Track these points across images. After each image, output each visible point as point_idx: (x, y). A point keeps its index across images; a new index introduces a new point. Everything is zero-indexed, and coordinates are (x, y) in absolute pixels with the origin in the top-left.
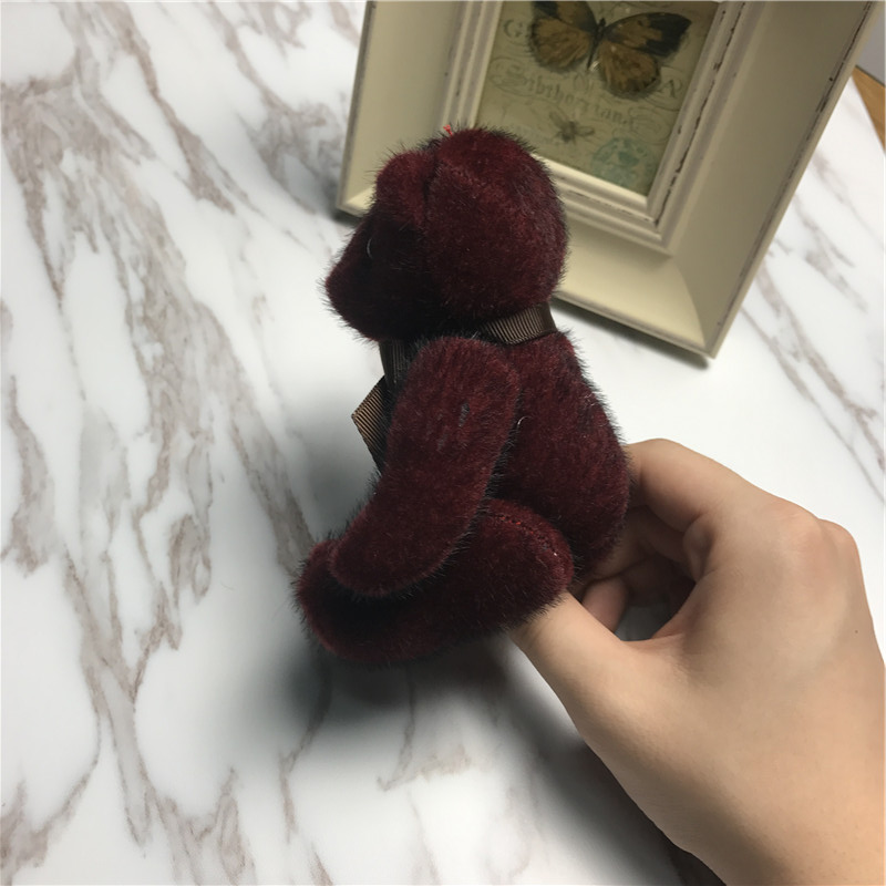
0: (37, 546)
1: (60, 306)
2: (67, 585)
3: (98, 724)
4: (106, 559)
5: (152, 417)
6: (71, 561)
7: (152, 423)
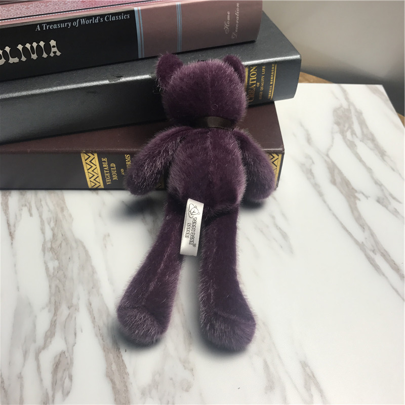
7: (50, 302)
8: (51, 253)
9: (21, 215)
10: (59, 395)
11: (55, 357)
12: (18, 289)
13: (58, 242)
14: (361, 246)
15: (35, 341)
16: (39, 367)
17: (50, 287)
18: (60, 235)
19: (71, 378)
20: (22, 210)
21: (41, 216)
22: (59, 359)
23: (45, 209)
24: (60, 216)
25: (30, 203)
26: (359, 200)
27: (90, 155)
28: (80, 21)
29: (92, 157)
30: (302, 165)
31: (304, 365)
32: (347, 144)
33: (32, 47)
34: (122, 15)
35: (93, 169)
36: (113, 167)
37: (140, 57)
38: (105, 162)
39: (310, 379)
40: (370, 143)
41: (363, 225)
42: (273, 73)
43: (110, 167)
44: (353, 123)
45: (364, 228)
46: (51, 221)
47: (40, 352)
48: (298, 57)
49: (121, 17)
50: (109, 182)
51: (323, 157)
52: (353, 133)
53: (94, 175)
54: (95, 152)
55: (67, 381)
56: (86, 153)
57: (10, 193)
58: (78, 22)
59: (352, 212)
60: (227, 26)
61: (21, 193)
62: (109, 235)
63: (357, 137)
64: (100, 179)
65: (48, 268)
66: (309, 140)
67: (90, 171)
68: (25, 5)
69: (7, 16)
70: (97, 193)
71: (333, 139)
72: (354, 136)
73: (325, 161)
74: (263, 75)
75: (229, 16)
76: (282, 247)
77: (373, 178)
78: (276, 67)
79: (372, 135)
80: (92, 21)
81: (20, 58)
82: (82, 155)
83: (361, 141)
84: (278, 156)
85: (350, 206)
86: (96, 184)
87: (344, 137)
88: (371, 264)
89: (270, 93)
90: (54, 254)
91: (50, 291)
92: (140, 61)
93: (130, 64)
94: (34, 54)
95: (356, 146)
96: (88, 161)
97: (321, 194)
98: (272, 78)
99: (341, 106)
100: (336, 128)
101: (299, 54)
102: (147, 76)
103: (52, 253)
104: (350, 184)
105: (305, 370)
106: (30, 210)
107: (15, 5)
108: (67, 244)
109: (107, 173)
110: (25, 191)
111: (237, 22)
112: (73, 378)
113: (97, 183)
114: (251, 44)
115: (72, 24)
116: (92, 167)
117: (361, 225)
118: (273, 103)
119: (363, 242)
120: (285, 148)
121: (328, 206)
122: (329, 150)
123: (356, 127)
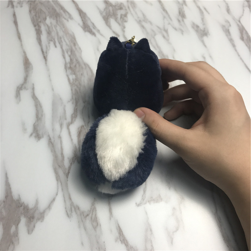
0: (40, 133)
1: (46, 63)
2: (49, 144)
3: (58, 184)
4: (60, 137)
5: (72, 97)
6: (50, 137)
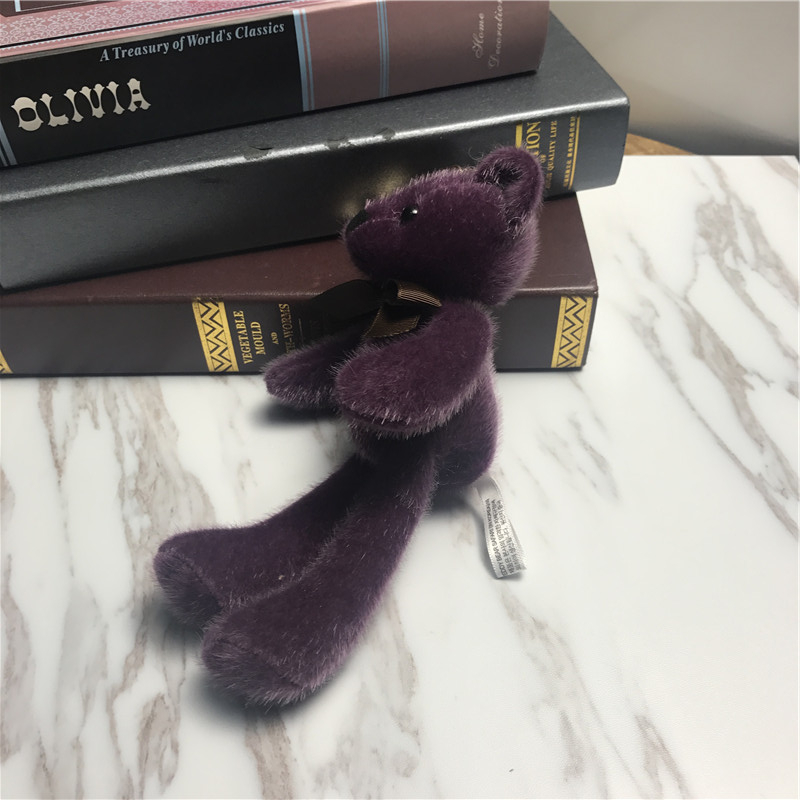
8: (135, 500)
9: (77, 425)
10: (152, 783)
11: (145, 707)
12: (72, 571)
13: (150, 480)
14: (757, 482)
15: (104, 675)
16: (113, 726)
17: (134, 567)
18: (152, 466)
19: (175, 748)
20: (78, 415)
21: (115, 428)
22: (152, 711)
23: (124, 413)
24: (153, 426)
25: (93, 403)
26: (752, 388)
27: (210, 305)
28: (186, 41)
29: (214, 308)
30: (634, 320)
31: (644, 724)
32: (725, 276)
33: (93, 94)
34: (268, 25)
35: (216, 333)
36: (256, 329)
37: (306, 108)
38: (238, 318)
39: (656, 751)
40: (771, 274)
41: (760, 440)
42: (572, 135)
43: (249, 330)
44: (736, 234)
45: (762, 445)
46: (134, 437)
47: (116, 696)
48: (622, 101)
49: (268, 30)
50: (248, 358)
51: (676, 303)
52: (737, 254)
53: (218, 346)
54: (221, 300)
55: (168, 753)
56: (202, 302)
57: (56, 383)
58: (182, 41)
59: (738, 413)
60: (478, 43)
61: (77, 382)
62: (249, 464)
63: (745, 262)
64: (231, 354)
65: (130, 531)
66: (647, 270)
67: (211, 337)
68: (80, 11)
69: (45, 34)
70: (226, 382)
71: (696, 265)
72: (739, 259)
73: (682, 311)
74: (553, 139)
75: (482, 22)
76: (595, 485)
77: (779, 344)
78: (578, 122)
79: (776, 256)
80: (210, 40)
81: (70, 115)
82: (194, 306)
83: (753, 270)
84: (586, 301)
85: (734, 401)
86: (223, 364)
87: (719, 263)
88: (778, 517)
89: (567, 176)
90: (142, 501)
91: (135, 576)
92: (306, 117)
93: (286, 124)
94: (97, 107)
95: (743, 279)
96: (206, 318)
97: (673, 378)
98: (571, 145)
99: (712, 201)
100: (702, 243)
101: (625, 95)
102: (320, 147)
103: (138, 500)
104: (733, 356)
105: (645, 735)
106: (94, 417)
107: (60, 12)
108: (167, 483)
109: (244, 341)
110: (84, 379)
111: (499, 34)
112: (179, 748)
113: (224, 361)
114: (528, 79)
115: (171, 47)
116: (214, 329)
117: (756, 440)
118: (573, 195)
119: (760, 475)
120: (599, 285)
121: (688, 401)
122: (688, 288)
123: (744, 242)
